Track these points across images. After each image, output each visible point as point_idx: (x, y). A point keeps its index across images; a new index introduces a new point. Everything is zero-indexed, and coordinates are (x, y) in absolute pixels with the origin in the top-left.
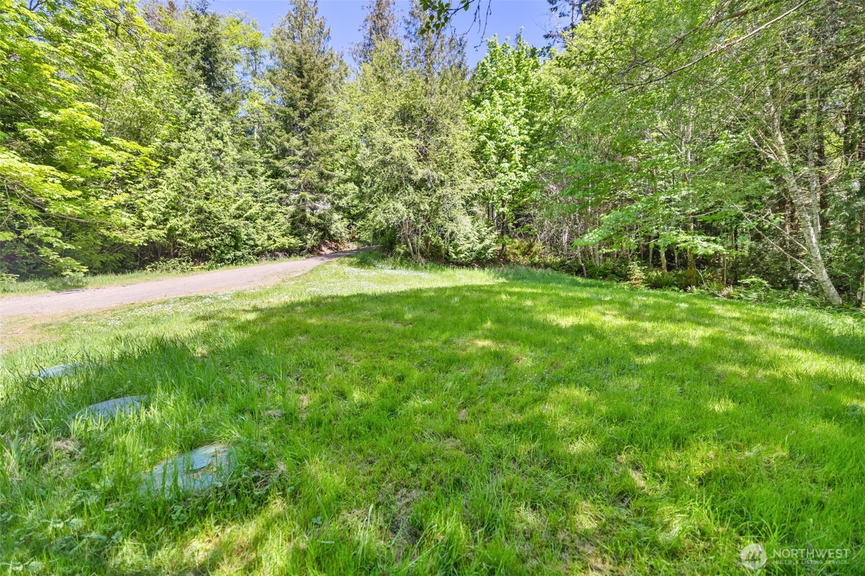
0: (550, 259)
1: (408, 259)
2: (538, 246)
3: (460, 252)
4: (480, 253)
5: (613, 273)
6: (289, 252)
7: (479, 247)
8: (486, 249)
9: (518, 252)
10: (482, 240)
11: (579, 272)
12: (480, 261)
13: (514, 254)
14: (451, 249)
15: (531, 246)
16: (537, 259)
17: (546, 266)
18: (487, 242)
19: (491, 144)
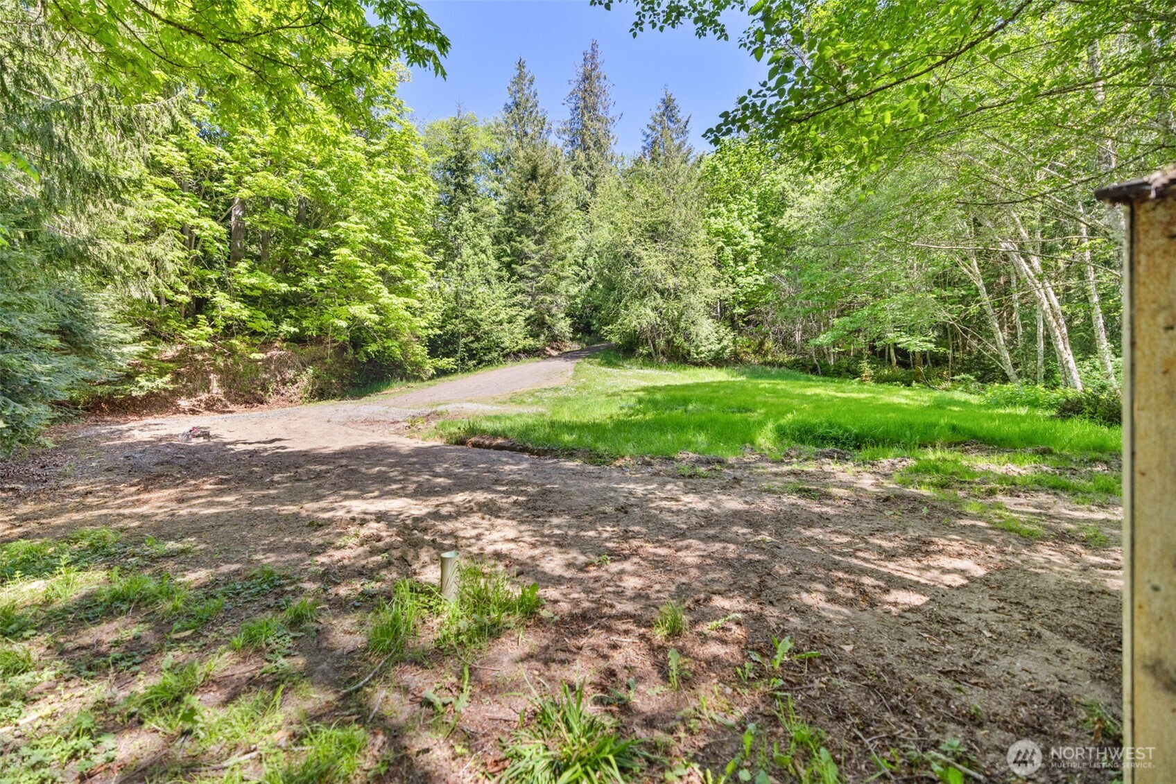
0: (784, 357)
1: (650, 360)
2: (769, 344)
3: (701, 352)
4: (717, 353)
5: (848, 371)
6: (530, 353)
7: (717, 347)
8: (724, 349)
9: (749, 350)
10: (720, 340)
11: (814, 370)
12: (718, 361)
13: (746, 353)
14: (692, 350)
15: (762, 344)
16: (770, 358)
17: (781, 365)
18: (725, 343)
19: (728, 250)
